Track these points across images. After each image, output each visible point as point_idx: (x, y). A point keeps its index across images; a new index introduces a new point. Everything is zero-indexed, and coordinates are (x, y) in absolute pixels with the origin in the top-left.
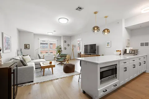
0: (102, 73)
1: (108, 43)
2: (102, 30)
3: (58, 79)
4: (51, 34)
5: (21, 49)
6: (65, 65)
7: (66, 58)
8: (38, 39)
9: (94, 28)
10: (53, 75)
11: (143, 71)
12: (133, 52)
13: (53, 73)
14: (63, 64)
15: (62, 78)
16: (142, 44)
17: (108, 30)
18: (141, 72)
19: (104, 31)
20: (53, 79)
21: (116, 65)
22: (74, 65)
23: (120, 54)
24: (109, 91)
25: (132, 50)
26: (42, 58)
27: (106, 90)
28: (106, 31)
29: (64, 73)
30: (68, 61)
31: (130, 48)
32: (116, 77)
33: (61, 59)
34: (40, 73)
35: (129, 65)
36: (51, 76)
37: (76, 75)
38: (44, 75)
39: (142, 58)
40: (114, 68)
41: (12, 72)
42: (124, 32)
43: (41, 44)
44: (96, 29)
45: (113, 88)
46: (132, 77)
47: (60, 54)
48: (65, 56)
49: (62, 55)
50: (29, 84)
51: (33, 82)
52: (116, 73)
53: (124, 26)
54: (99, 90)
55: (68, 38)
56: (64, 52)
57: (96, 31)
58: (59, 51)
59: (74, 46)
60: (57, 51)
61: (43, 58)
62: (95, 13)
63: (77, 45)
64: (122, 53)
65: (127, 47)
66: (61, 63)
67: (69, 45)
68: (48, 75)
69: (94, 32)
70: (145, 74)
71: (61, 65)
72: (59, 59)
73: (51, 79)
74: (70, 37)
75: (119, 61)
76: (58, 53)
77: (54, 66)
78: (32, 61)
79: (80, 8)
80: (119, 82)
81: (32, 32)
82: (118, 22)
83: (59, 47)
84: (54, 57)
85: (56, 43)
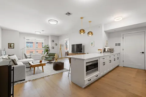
0: (87, 67)
1: (92, 43)
2: (87, 32)
3: (49, 76)
4: (39, 33)
6: (55, 64)
7: (55, 57)
8: (24, 38)
9: (80, 31)
10: (44, 73)
11: (117, 65)
12: (110, 50)
13: (44, 71)
14: (52, 62)
15: (53, 75)
16: (116, 45)
17: (91, 32)
18: (115, 66)
19: (88, 33)
20: (44, 76)
21: (98, 60)
22: (63, 63)
23: (101, 52)
24: (92, 80)
25: (109, 49)
26: (28, 58)
27: (91, 80)
28: (90, 33)
29: (54, 70)
30: (56, 59)
31: (108, 47)
32: (97, 70)
33: (49, 58)
34: (29, 72)
35: (107, 60)
36: (42, 74)
37: (66, 71)
38: (34, 74)
39: (116, 56)
40: (96, 62)
41: (12, 69)
42: (104, 35)
43: (28, 43)
44: (82, 31)
45: (96, 78)
46: (109, 70)
47: (48, 53)
48: (53, 55)
49: (50, 54)
50: (21, 82)
51: (24, 80)
52: (97, 67)
53: (103, 29)
54: (85, 79)
55: (56, 38)
56: (51, 51)
57: (82, 33)
58: (47, 51)
59: (61, 45)
60: (45, 50)
61: (30, 58)
62: (82, 18)
63: (65, 45)
64: (102, 51)
65: (106, 46)
66: (50, 62)
67: (56, 45)
68: (39, 73)
69: (80, 34)
70: (118, 67)
71: (50, 64)
72: (47, 58)
73: (42, 77)
74: (58, 37)
75: (99, 57)
76: (46, 53)
77: (44, 64)
78: (19, 61)
79: (69, 14)
80: (100, 73)
82: (99, 27)
83: (47, 46)
84: (41, 56)
85: (43, 42)
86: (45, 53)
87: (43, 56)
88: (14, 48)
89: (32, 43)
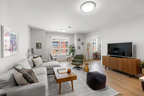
4: (64, 31)
5: (32, 49)
8: (51, 37)
30: (87, 65)
43: (53, 42)
47: (73, 54)
48: (81, 58)
49: (77, 56)
55: (83, 36)
56: (78, 52)
58: (73, 51)
60: (70, 50)
61: (55, 60)
66: (78, 67)
67: (83, 44)
72: (74, 61)
74: (85, 35)
76: (72, 54)
77: (75, 78)
78: (43, 64)
81: (44, 29)
83: (72, 46)
84: (67, 57)
85: (69, 41)
86: (70, 54)
87: (68, 58)
88: (41, 48)
89: (58, 42)
